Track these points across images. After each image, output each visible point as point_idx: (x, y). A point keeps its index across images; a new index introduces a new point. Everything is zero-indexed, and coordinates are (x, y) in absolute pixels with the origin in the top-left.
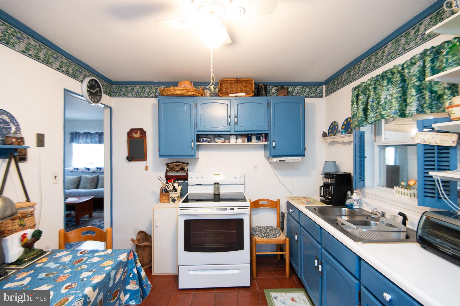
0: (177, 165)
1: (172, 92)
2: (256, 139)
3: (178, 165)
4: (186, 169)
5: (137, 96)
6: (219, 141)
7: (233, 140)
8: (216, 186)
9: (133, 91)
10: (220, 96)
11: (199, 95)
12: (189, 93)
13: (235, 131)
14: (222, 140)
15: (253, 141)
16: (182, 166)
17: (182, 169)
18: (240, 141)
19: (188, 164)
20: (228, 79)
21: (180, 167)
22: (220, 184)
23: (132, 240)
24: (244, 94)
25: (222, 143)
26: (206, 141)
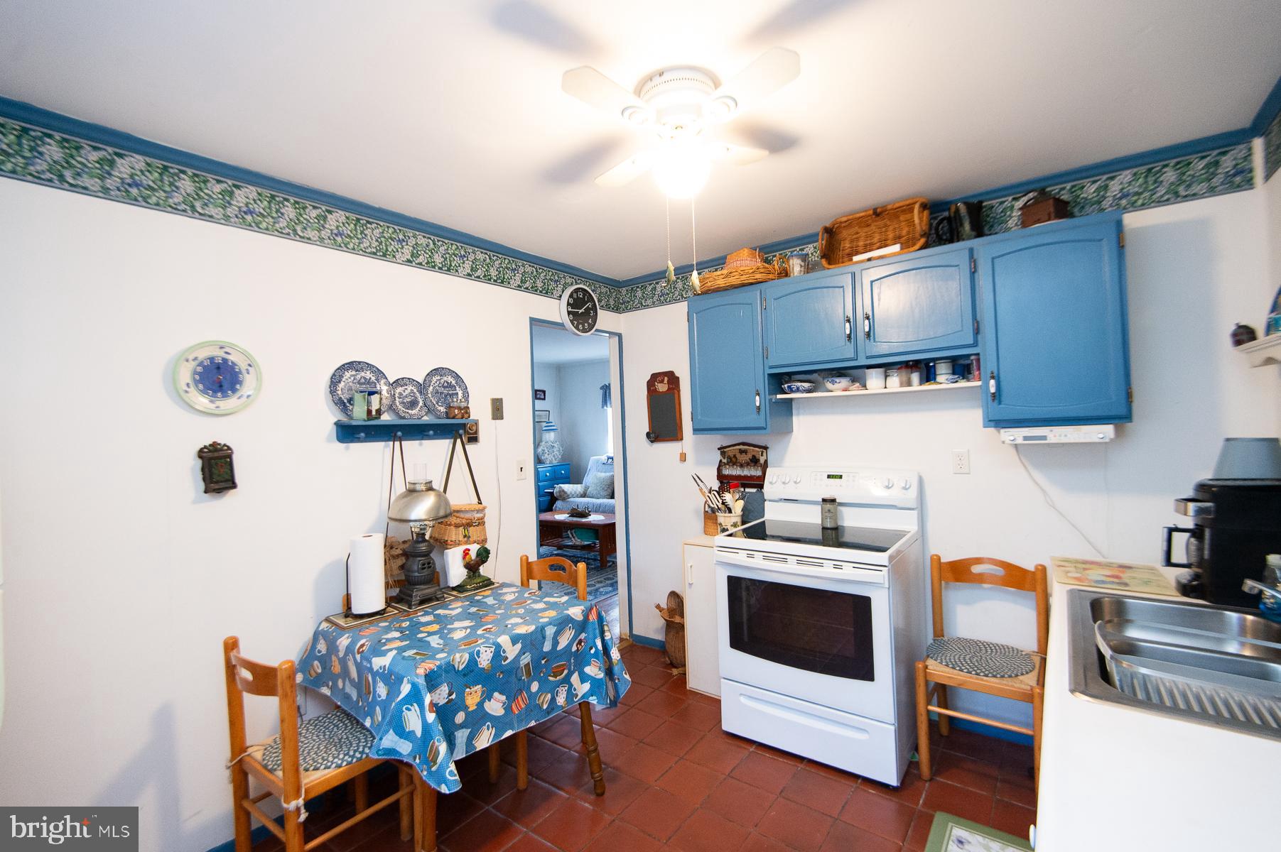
0: (741, 452)
1: (709, 284)
2: (951, 372)
3: (745, 452)
4: (762, 460)
5: (662, 303)
6: (838, 387)
7: (875, 381)
8: (828, 506)
9: (654, 294)
10: (828, 269)
11: (771, 276)
12: (743, 278)
13: (868, 358)
14: (844, 382)
15: (939, 379)
16: (754, 453)
17: (755, 461)
18: (894, 382)
19: (766, 448)
20: (851, 217)
21: (750, 456)
22: (837, 501)
23: (658, 607)
24: (896, 248)
25: (843, 391)
26: (798, 389)
